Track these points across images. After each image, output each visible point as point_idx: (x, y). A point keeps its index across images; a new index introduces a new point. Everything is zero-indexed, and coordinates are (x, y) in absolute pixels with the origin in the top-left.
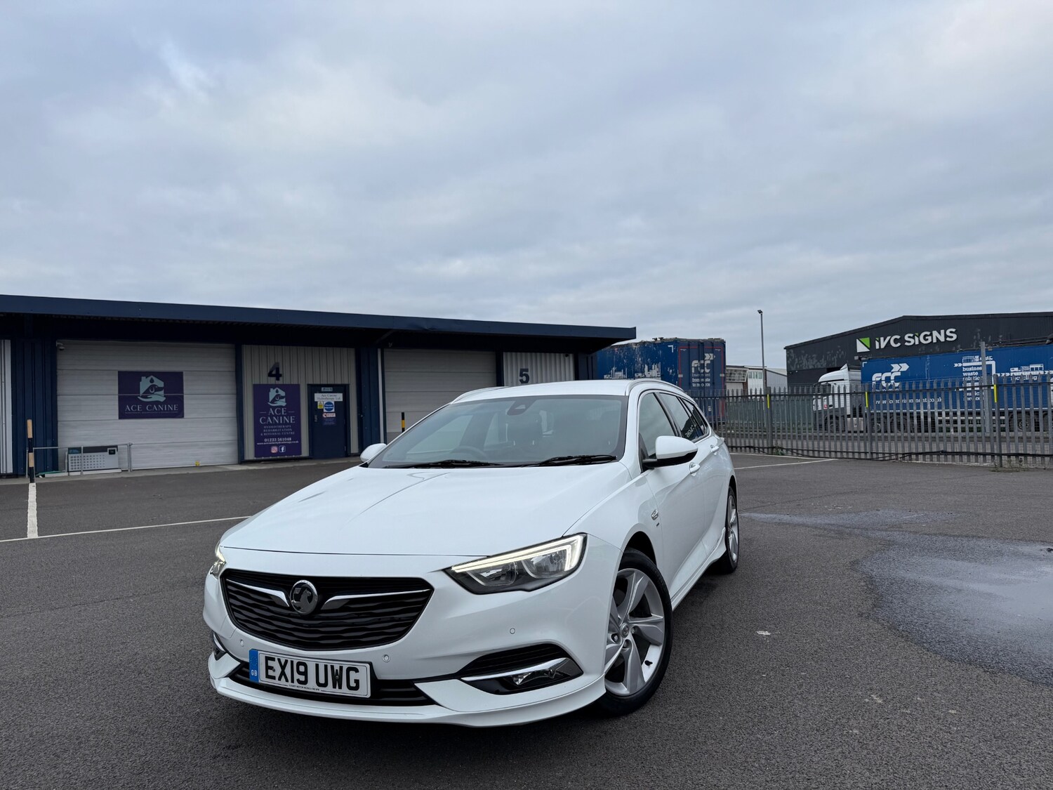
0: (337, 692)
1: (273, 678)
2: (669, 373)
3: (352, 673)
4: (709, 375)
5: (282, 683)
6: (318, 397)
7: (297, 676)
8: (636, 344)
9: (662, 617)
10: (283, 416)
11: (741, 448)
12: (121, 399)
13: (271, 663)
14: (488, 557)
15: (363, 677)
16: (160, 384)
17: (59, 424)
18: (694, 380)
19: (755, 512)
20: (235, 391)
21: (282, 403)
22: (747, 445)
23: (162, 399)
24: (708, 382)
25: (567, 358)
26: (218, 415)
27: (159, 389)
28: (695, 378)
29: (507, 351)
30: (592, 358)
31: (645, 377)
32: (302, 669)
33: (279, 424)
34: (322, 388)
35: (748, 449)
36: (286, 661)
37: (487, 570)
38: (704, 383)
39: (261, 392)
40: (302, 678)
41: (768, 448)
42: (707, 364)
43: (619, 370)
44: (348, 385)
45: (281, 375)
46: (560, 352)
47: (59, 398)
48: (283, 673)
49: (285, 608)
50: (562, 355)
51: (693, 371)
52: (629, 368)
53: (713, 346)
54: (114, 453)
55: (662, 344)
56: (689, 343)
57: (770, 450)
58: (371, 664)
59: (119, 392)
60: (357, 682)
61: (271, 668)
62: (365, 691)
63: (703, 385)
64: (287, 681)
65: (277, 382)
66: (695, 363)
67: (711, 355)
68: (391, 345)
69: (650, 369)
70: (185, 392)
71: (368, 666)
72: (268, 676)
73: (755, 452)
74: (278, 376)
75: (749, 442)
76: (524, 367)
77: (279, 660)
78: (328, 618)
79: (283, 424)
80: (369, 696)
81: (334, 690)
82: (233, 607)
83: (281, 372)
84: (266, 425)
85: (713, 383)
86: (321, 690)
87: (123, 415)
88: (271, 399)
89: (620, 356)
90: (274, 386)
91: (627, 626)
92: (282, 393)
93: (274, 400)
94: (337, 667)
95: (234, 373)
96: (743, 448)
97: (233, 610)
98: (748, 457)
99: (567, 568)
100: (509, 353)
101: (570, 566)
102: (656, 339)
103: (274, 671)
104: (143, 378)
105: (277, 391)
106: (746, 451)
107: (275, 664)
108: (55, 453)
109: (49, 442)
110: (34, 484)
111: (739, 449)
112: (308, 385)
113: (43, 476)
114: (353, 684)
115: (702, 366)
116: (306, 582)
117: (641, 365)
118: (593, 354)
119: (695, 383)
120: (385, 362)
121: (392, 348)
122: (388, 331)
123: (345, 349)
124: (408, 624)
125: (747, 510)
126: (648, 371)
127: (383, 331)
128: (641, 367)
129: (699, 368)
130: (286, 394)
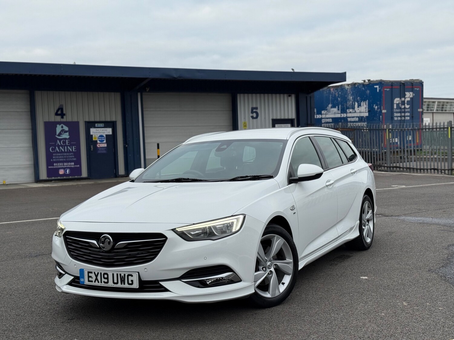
0: (123, 286)
1: (92, 281)
2: (375, 109)
3: (130, 277)
4: (409, 110)
5: (96, 284)
6: (93, 131)
7: (103, 280)
8: (348, 85)
9: (292, 261)
10: (67, 146)
13: (90, 275)
14: (194, 224)
15: (135, 279)
18: (395, 114)
19: (411, 216)
20: (30, 127)
21: (66, 136)
22: (432, 167)
24: (407, 116)
25: (290, 98)
26: (18, 146)
28: (397, 112)
29: (240, 93)
30: (310, 97)
31: (355, 112)
32: (106, 276)
33: (65, 152)
34: (96, 125)
35: (433, 170)
36: (98, 273)
37: (194, 230)
38: (404, 116)
39: (50, 127)
40: (106, 281)
41: (448, 170)
42: (408, 101)
43: (334, 107)
44: (116, 122)
45: (64, 115)
46: (284, 93)
48: (96, 279)
49: (97, 248)
50: (286, 95)
51: (395, 107)
52: (342, 105)
53: (412, 85)
55: (370, 85)
56: (392, 85)
57: (450, 171)
58: (138, 273)
60: (132, 281)
61: (91, 277)
62: (136, 285)
63: (403, 118)
64: (98, 282)
65: (62, 120)
66: (397, 101)
67: (411, 93)
68: (148, 89)
69: (359, 105)
71: (137, 273)
72: (89, 281)
73: (438, 173)
74: (62, 115)
75: (434, 166)
76: (254, 106)
77: (95, 273)
78: (118, 252)
79: (67, 152)
80: (138, 287)
81: (122, 285)
82: (70, 249)
83: (64, 112)
84: (54, 153)
85: (412, 117)
86: (115, 286)
88: (57, 133)
89: (335, 95)
90: (60, 123)
91: (271, 264)
92: (66, 128)
93: (60, 134)
94: (123, 275)
95: (29, 113)
96: (429, 170)
97: (71, 251)
98: (429, 177)
99: (234, 230)
100: (242, 95)
101: (235, 230)
102: (364, 81)
103: (92, 278)
105: (62, 127)
106: (431, 173)
107: (93, 275)
111: (426, 171)
112: (85, 122)
114: (130, 282)
115: (403, 103)
116: (107, 235)
117: (352, 102)
118: (312, 94)
119: (396, 117)
120: (144, 103)
121: (149, 91)
122: (145, 79)
123: (113, 94)
124: (156, 254)
125: (405, 215)
126: (358, 107)
127: (142, 80)
128: (352, 104)
129: (400, 105)
130: (69, 129)
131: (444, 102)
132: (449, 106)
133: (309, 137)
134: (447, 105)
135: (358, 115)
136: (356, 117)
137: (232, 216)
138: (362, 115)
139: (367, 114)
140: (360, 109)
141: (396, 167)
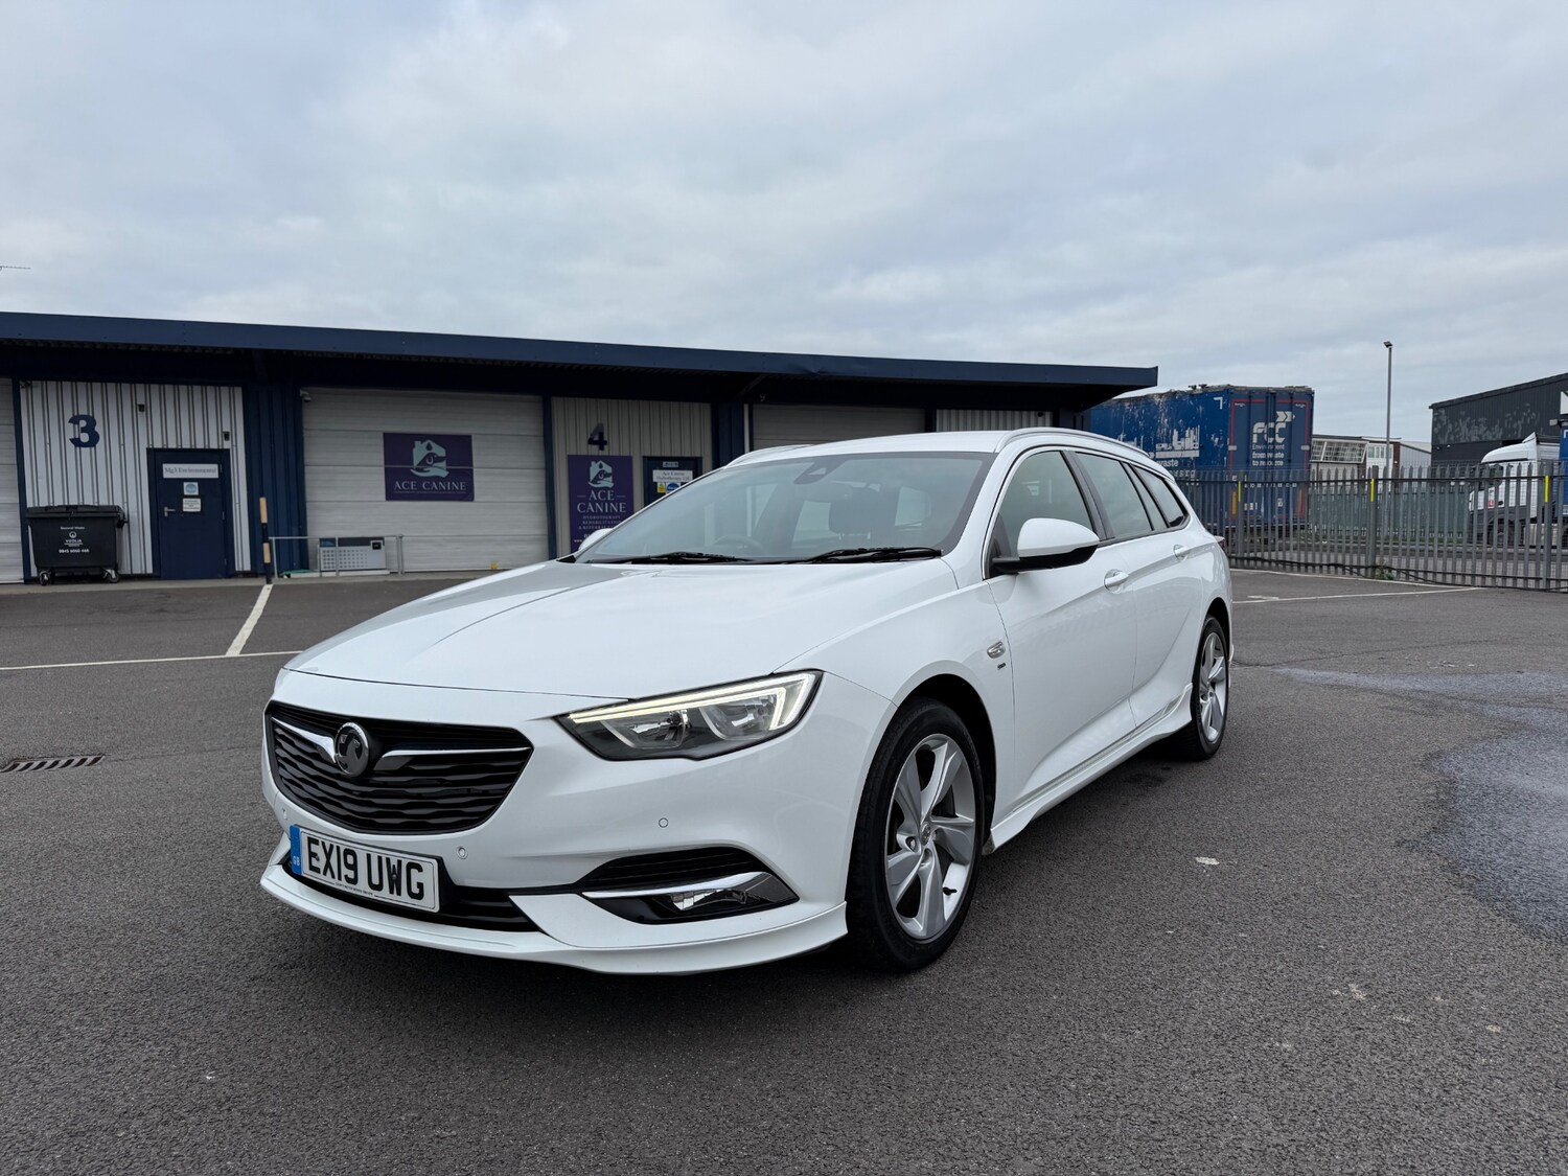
0: (393, 899)
1: (317, 870)
2: (1213, 443)
3: (414, 872)
4: (1283, 447)
5: (328, 880)
6: (657, 475)
8: (1161, 395)
9: (971, 821)
10: (609, 502)
11: (1321, 566)
12: (388, 472)
13: (314, 848)
14: (631, 701)
15: (429, 877)
16: (440, 451)
17: (308, 506)
18: (1255, 455)
19: (1303, 666)
20: (543, 465)
21: (608, 483)
22: (1332, 561)
23: (444, 474)
24: (1279, 459)
25: (1040, 419)
26: (522, 499)
27: (439, 459)
28: (1258, 451)
29: (942, 408)
30: (1083, 418)
31: (1173, 449)
32: (350, 860)
33: (604, 513)
34: (664, 463)
35: (1332, 568)
36: (332, 846)
38: (1273, 460)
39: (578, 465)
40: (351, 874)
41: (1366, 568)
42: (1280, 429)
43: (1129, 439)
44: (701, 458)
45: (605, 443)
46: (1029, 409)
47: (307, 469)
48: (328, 865)
49: (329, 763)
50: (1033, 413)
51: (1255, 440)
52: (1147, 436)
53: (1292, 398)
54: (379, 548)
55: (1205, 395)
56: (1250, 394)
57: (1370, 570)
58: (440, 861)
59: (386, 463)
60: (420, 886)
61: (315, 855)
62: (431, 902)
63: (1270, 463)
64: (333, 877)
65: (601, 453)
66: (1259, 427)
67: (1288, 413)
68: (763, 398)
69: (1182, 436)
70: (474, 464)
71: (435, 862)
73: (1344, 573)
74: (602, 443)
75: (1336, 558)
77: (323, 843)
78: (385, 784)
79: (609, 514)
80: (437, 909)
81: (391, 896)
83: (606, 438)
84: (586, 514)
85: (1288, 460)
86: (374, 895)
87: (392, 495)
88: (592, 477)
89: (1133, 416)
90: (596, 458)
92: (608, 469)
93: (596, 480)
94: (394, 862)
95: (542, 438)
96: (1325, 568)
97: (280, 764)
98: (1331, 581)
99: (774, 726)
100: (945, 412)
101: (780, 723)
102: (1194, 388)
103: (318, 860)
104: (417, 443)
105: (601, 466)
106: (1329, 572)
107: (320, 851)
108: (303, 545)
109: (295, 529)
110: (270, 586)
111: (1317, 568)
112: (644, 457)
113: (289, 576)
114: (415, 890)
115: (1272, 433)
116: (353, 725)
117: (1168, 430)
118: (1085, 412)
119: (1256, 459)
120: (755, 424)
121: (765, 402)
122: (756, 375)
123: (697, 405)
124: (496, 801)
125: (1289, 663)
126: (1179, 440)
127: (748, 377)
128: (1168, 433)
129: (1265, 436)
130: (613, 470)
131: (1339, 443)
132: (1348, 452)
133: (1060, 451)
134: (1345, 450)
135: (1178, 455)
136: (1175, 459)
137: (773, 675)
138: (1186, 454)
139: (1196, 454)
140: (1182, 443)
141: (1256, 559)
